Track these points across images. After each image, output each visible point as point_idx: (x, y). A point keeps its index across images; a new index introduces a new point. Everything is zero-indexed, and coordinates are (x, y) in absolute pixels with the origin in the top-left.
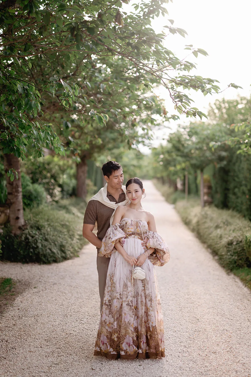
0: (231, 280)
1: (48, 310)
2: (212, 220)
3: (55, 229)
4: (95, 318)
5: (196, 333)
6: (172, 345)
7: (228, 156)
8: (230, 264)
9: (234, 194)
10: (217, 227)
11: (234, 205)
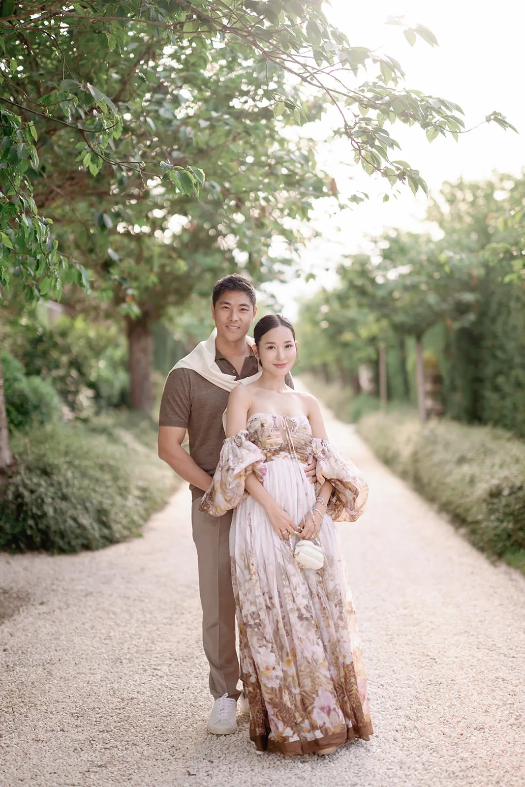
0: (502, 576)
1: (75, 651)
2: (447, 445)
3: (84, 475)
4: (189, 664)
5: (431, 688)
6: (377, 714)
7: (477, 302)
8: (496, 541)
9: (496, 389)
10: (462, 460)
11: (496, 415)
